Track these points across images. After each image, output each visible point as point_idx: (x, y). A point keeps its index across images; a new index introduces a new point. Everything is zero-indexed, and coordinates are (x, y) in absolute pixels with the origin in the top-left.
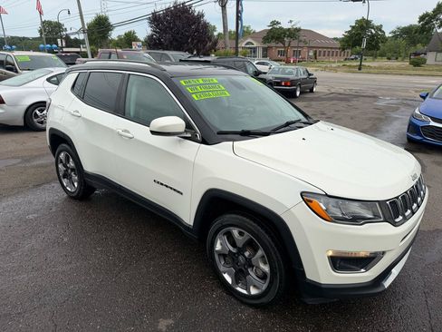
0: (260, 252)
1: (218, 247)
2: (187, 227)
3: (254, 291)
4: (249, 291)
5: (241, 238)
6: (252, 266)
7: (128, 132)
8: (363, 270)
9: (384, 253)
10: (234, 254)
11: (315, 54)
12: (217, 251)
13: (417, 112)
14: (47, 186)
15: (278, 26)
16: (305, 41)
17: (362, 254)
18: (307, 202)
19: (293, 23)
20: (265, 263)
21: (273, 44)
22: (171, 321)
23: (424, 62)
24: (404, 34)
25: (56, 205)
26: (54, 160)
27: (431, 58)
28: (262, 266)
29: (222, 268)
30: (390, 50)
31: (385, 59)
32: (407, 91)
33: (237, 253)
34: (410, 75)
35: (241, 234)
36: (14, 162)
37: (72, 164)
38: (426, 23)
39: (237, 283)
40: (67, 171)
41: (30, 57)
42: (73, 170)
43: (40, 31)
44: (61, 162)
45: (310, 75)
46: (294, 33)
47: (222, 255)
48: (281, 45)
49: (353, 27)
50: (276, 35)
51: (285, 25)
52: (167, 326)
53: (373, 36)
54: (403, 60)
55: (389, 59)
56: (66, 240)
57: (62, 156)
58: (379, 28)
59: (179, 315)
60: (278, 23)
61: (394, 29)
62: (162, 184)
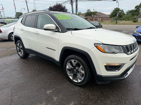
0: (81, 67)
1: (67, 67)
2: (57, 62)
3: (79, 81)
4: (78, 81)
5: (74, 63)
6: (79, 72)
7: (38, 32)
8: (117, 71)
9: (124, 64)
10: (73, 69)
11: (102, 20)
12: (67, 69)
13: (135, 31)
14: (14, 55)
15: (90, 11)
16: (98, 16)
17: (116, 65)
18: (96, 47)
19: (94, 10)
20: (83, 71)
21: (88, 17)
22: (51, 91)
23: (137, 21)
24: (130, 13)
25: (16, 60)
26: (16, 46)
27: (139, 19)
28: (82, 71)
29: (69, 74)
30: (126, 18)
31: (124, 21)
32: (132, 29)
33: (74, 68)
34: (133, 25)
35: (75, 61)
36: (4, 49)
37: (21, 47)
38: (137, 9)
39: (74, 79)
40: (20, 49)
41: (11, 20)
42: (21, 48)
43: (16, 15)
44: (18, 46)
45: (100, 24)
46: (95, 13)
47: (69, 70)
48: (91, 17)
49: (114, 11)
50: (89, 14)
51: (92, 11)
52: (50, 93)
53: (120, 13)
54: (130, 21)
55: (126, 20)
56: (18, 69)
57: (18, 44)
58: (122, 11)
59: (54, 89)
60: (90, 10)
61: (127, 11)
62: (49, 48)
